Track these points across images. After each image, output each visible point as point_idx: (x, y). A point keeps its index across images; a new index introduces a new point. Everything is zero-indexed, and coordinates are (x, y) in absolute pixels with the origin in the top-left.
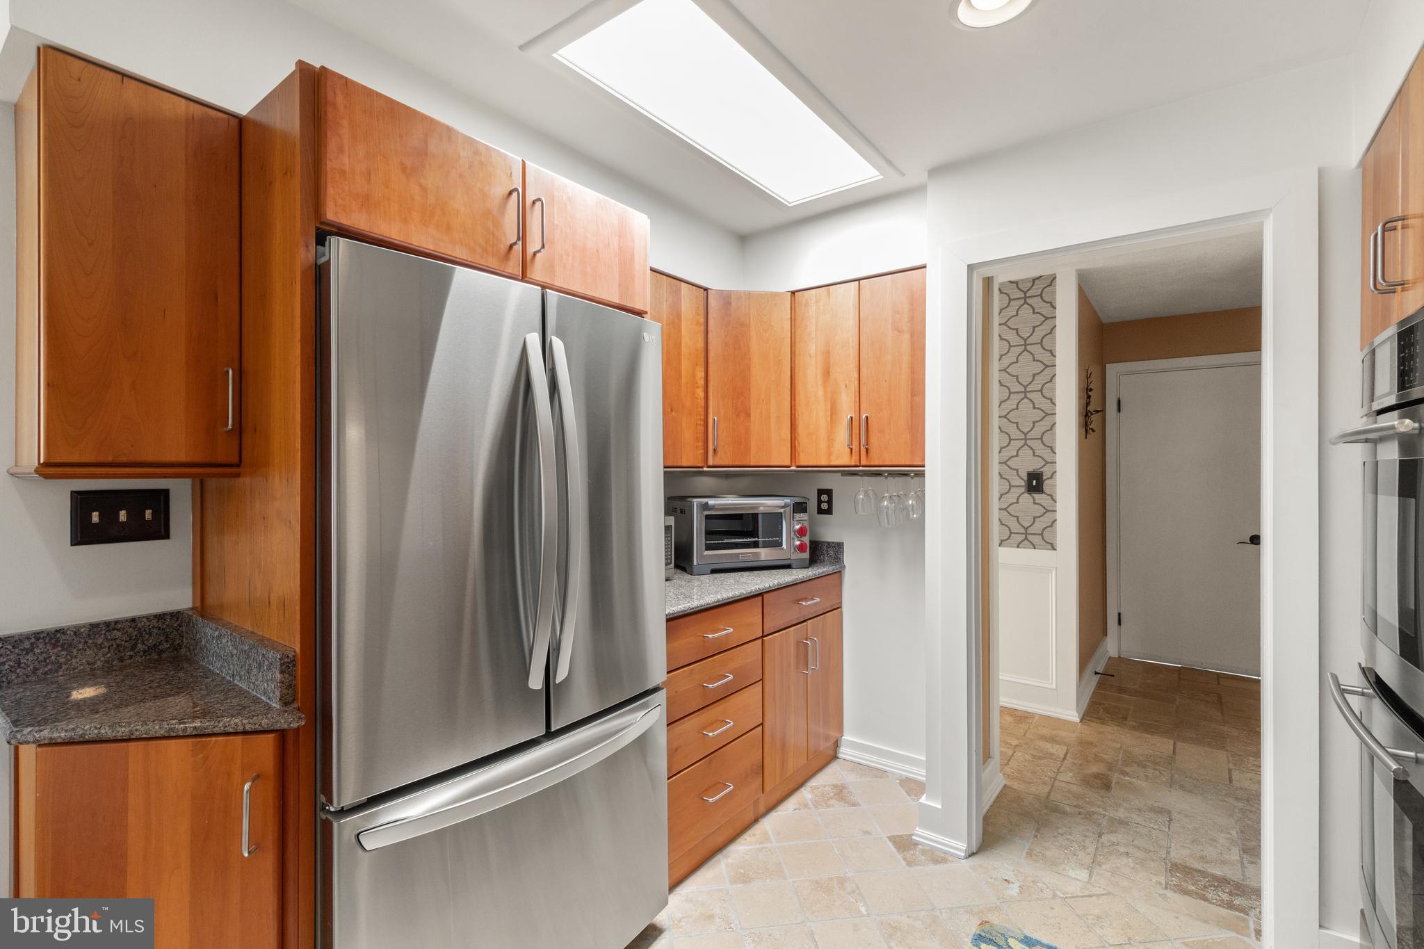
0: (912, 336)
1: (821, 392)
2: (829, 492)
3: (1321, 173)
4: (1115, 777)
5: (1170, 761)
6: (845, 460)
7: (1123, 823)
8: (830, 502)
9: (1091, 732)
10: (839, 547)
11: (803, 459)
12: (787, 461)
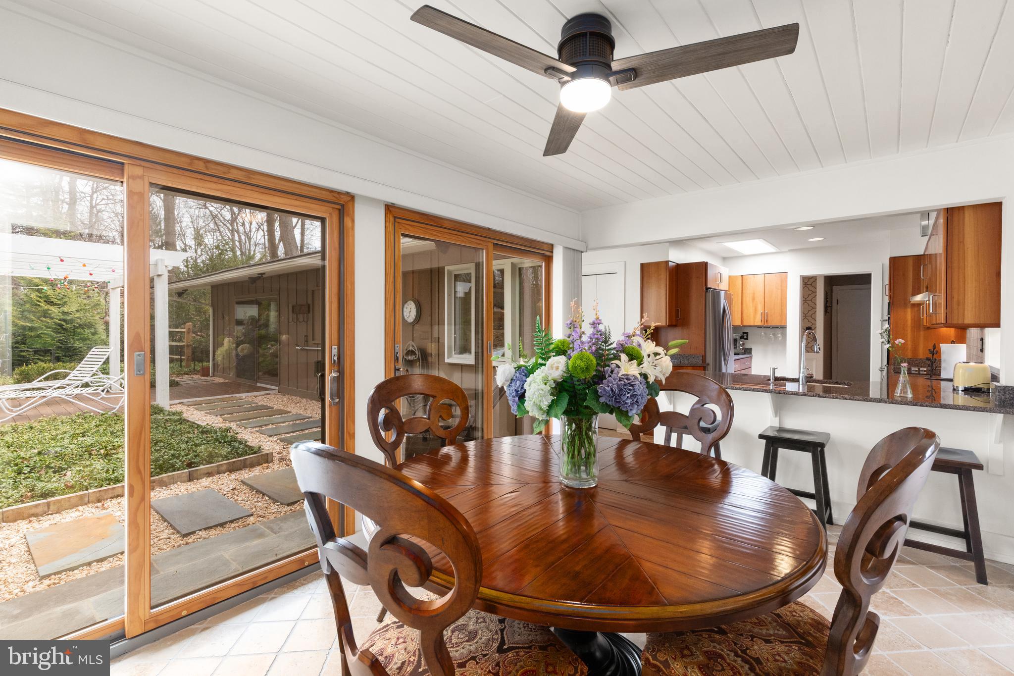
0: (781, 290)
1: (751, 305)
2: (747, 333)
3: (883, 264)
6: (759, 323)
8: (747, 336)
10: (751, 349)
11: (745, 323)
12: (740, 323)
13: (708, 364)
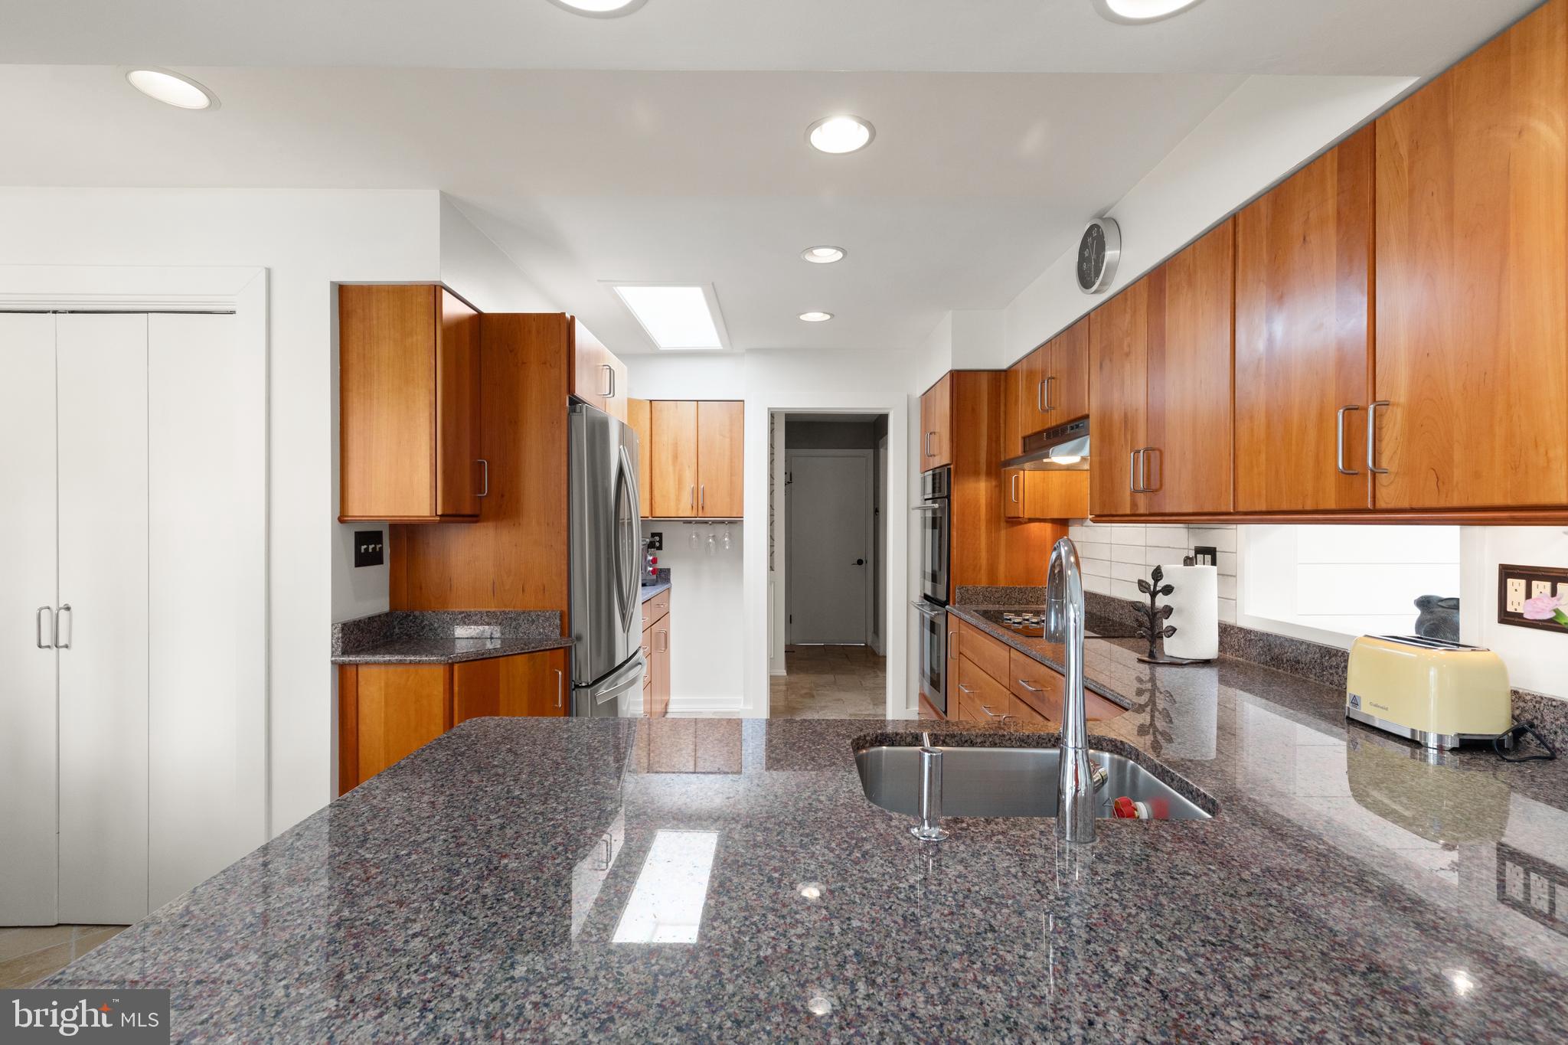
0: (731, 440)
1: (671, 469)
2: (660, 535)
3: (908, 396)
4: (815, 693)
5: (835, 683)
6: (687, 513)
7: (825, 707)
8: (660, 542)
9: (794, 678)
10: (668, 571)
11: (659, 512)
12: (647, 514)
13: (579, 638)
